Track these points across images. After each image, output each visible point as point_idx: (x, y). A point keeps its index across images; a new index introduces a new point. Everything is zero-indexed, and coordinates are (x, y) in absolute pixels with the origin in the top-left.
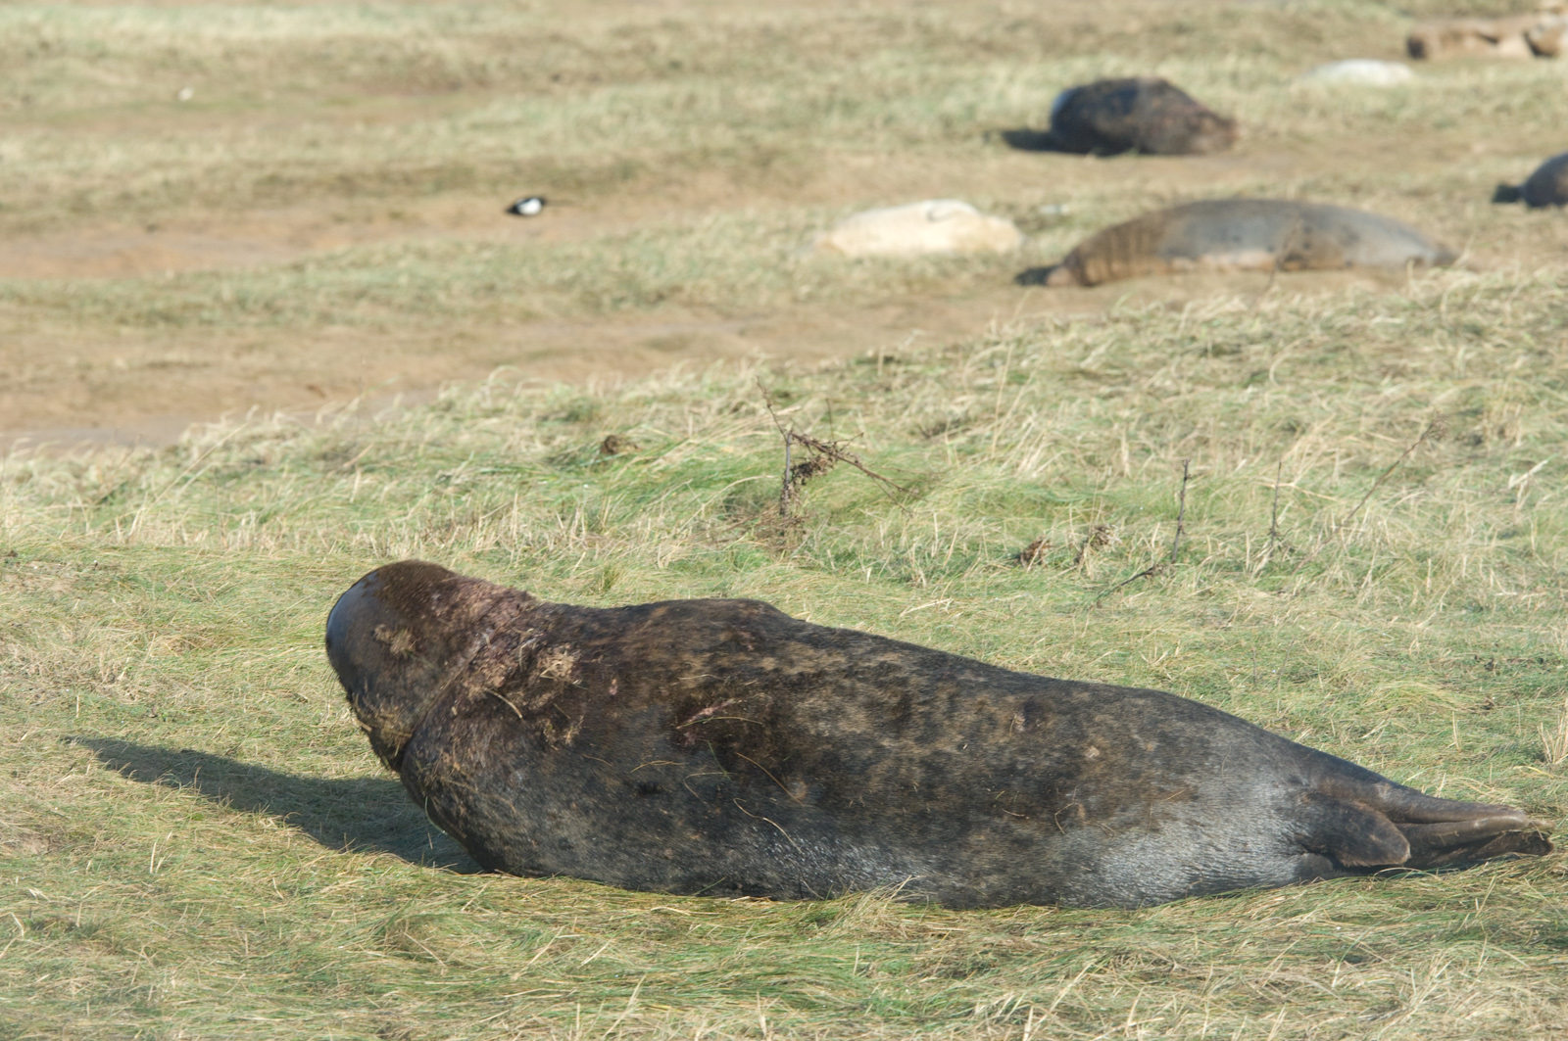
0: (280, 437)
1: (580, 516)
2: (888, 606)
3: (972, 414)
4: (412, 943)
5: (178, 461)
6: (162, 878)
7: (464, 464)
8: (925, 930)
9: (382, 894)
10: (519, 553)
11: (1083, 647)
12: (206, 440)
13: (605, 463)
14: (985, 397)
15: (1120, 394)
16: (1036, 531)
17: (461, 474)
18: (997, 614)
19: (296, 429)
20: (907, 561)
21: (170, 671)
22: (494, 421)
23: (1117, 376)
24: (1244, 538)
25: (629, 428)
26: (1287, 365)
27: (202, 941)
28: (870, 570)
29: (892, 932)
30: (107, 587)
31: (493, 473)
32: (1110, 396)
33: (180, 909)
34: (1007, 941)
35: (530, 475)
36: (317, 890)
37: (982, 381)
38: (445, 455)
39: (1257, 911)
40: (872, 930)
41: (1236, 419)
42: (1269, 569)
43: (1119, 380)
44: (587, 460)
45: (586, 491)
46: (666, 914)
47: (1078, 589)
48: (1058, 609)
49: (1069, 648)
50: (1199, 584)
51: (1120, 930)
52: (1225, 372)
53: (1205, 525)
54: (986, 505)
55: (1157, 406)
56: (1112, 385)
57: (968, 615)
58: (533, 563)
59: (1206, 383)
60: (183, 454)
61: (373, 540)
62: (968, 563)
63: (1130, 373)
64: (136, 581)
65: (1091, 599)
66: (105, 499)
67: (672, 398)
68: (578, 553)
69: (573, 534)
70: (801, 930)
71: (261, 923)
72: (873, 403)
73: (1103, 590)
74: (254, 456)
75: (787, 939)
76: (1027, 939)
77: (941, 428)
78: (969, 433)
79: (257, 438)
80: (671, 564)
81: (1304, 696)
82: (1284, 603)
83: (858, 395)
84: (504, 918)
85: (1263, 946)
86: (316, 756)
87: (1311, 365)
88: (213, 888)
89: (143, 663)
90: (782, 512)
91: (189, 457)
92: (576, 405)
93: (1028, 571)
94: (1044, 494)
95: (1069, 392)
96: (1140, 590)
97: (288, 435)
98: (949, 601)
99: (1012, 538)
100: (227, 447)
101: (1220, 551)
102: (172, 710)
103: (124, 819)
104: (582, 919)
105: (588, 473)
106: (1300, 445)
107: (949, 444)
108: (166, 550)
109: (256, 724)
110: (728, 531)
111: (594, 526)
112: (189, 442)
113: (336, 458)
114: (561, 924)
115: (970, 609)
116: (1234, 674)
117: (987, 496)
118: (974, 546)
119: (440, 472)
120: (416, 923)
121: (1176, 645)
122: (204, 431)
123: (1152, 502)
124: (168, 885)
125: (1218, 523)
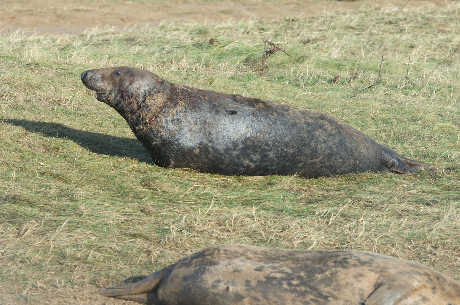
0: (113, 33)
1: (203, 62)
2: (293, 93)
3: (317, 37)
4: (151, 185)
5: (83, 39)
6: (79, 161)
7: (169, 45)
8: (301, 189)
9: (143, 170)
10: (185, 72)
11: (350, 108)
12: (92, 33)
13: (210, 46)
14: (321, 33)
15: (361, 34)
16: (336, 73)
17: (168, 47)
18: (325, 97)
19: (118, 31)
20: (299, 81)
21: (83, 101)
22: (177, 32)
23: (360, 29)
24: (398, 78)
25: (217, 37)
26: (411, 28)
27: (90, 181)
28: (288, 82)
29: (292, 189)
30: (65, 75)
31: (177, 48)
32: (359, 34)
33: (84, 171)
34: (325, 193)
35: (188, 49)
36: (124, 167)
37: (320, 28)
38: (163, 42)
39: (399, 188)
40: (286, 188)
41: (396, 43)
42: (405, 88)
43: (361, 30)
44: (205, 45)
45: (205, 55)
46: (226, 180)
47: (349, 91)
48: (343, 97)
49: (346, 108)
50: (384, 92)
51: (359, 192)
52: (392, 29)
53: (387, 74)
54: (322, 65)
55: (372, 38)
56: (359, 31)
57: (316, 97)
58: (188, 75)
59: (387, 32)
60: (85, 37)
61: (142, 65)
62: (317, 82)
63: (364, 28)
64: (73, 74)
65: (352, 94)
66: (63, 49)
67: (229, 28)
68: (202, 73)
69: (200, 67)
70: (265, 187)
71: (107, 176)
72: (288, 33)
73: (356, 92)
74: (106, 39)
75: (261, 190)
76: (331, 193)
77: (308, 41)
78: (317, 43)
79: (106, 33)
80: (229, 77)
81: (414, 126)
82: (409, 98)
83: (284, 30)
84: (179, 179)
85: (400, 199)
86: (124, 128)
87: (418, 28)
88: (93, 166)
89: (75, 98)
90: (263, 64)
91: (86, 38)
92: (201, 29)
93: (335, 85)
94: (339, 62)
95: (347, 33)
96: (367, 92)
97: (116, 33)
98: (311, 93)
99: (329, 75)
100: (97, 36)
101: (391, 82)
102: (83, 112)
103: (68, 144)
104: (201, 181)
105: (205, 49)
106: (414, 51)
107: (311, 46)
108: (82, 65)
109: (107, 118)
110: (246, 68)
111: (207, 65)
112: (87, 33)
113: (130, 40)
114: (195, 182)
115: (317, 95)
116: (394, 119)
117: (322, 62)
118: (318, 77)
119: (161, 47)
120: (153, 179)
121: (377, 109)
122: (91, 30)
123: (371, 67)
124: (80, 164)
125: (390, 74)
